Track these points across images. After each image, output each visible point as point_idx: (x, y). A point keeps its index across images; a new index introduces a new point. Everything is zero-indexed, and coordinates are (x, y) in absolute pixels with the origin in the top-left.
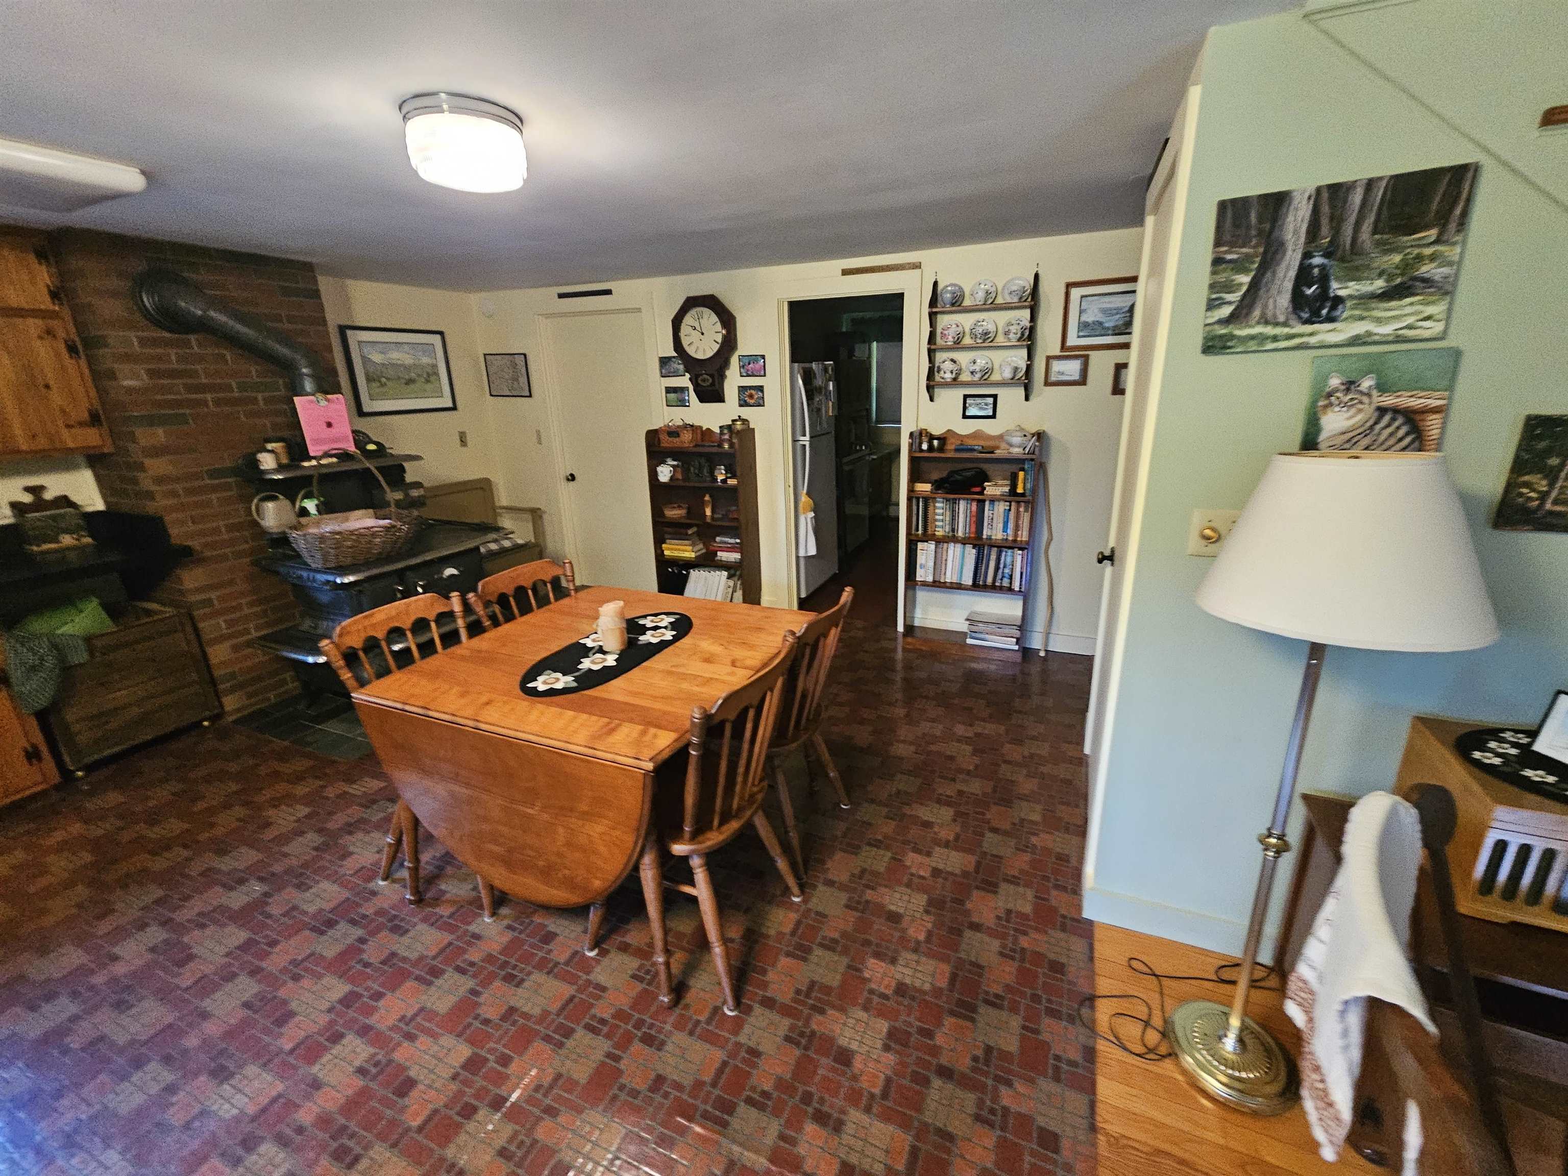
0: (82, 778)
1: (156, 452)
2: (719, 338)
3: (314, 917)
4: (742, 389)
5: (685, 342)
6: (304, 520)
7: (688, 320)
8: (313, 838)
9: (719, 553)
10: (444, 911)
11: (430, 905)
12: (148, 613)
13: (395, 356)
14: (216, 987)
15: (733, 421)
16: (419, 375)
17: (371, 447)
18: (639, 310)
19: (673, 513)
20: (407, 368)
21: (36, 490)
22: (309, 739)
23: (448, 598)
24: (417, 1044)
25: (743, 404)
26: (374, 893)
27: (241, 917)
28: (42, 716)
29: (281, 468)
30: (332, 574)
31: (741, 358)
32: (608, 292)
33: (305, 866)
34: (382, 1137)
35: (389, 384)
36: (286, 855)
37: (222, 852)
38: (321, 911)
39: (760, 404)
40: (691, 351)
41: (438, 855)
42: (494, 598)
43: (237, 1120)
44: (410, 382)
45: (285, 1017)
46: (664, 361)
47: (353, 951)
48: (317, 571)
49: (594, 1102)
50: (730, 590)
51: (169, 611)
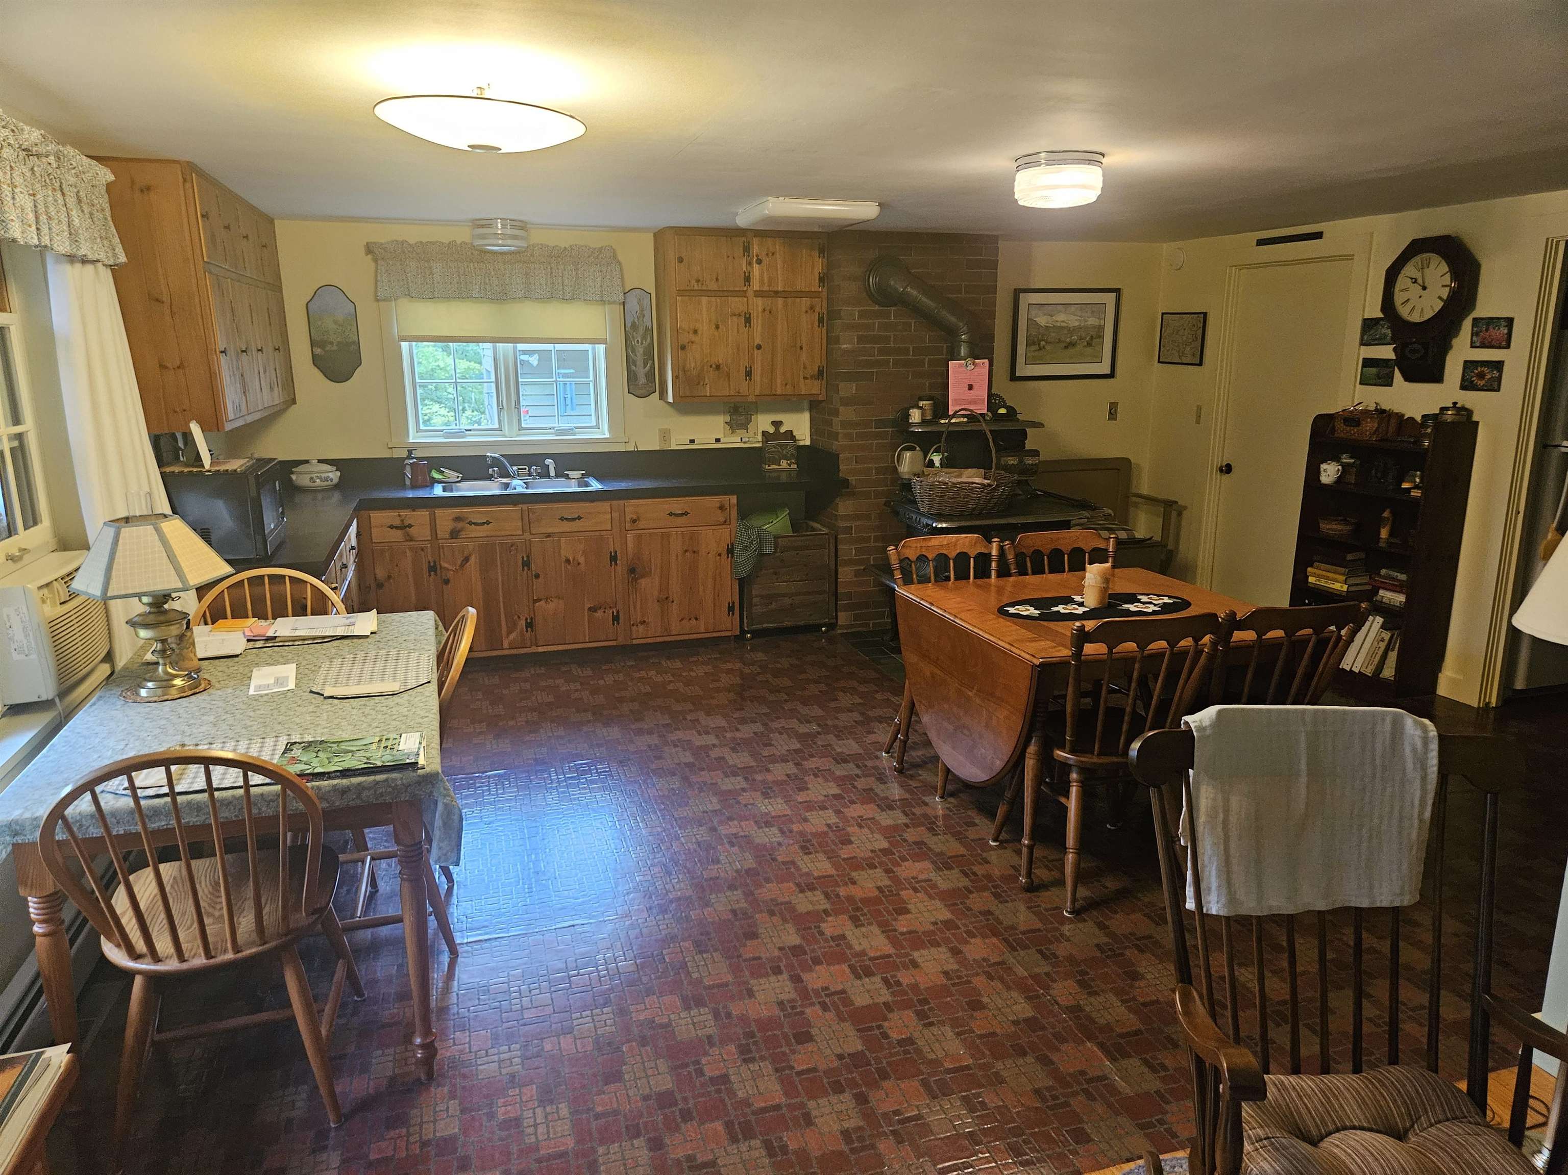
0: (748, 640)
1: (846, 402)
2: (1445, 293)
3: (838, 754)
4: (1469, 365)
5: (1399, 298)
6: (927, 470)
7: (1410, 270)
8: (856, 716)
9: (1381, 592)
10: (914, 784)
11: (907, 777)
12: (813, 529)
13: (1061, 318)
14: (777, 762)
15: (1443, 409)
16: (1081, 338)
17: (1002, 411)
18: (1350, 257)
19: (1330, 527)
20: (1071, 331)
21: (777, 424)
22: (882, 661)
23: (990, 542)
24: (863, 830)
25: (1467, 385)
26: (877, 757)
27: (802, 738)
28: (742, 582)
29: (924, 422)
30: (932, 519)
31: (1474, 319)
32: (1318, 235)
33: (845, 727)
34: (825, 852)
35: (1048, 348)
36: (837, 718)
37: (804, 704)
38: (842, 753)
39: (1494, 386)
40: (1404, 312)
41: (928, 755)
42: (1028, 552)
43: (766, 814)
44: (1072, 344)
45: (803, 788)
46: (1369, 325)
47: (851, 778)
48: (922, 514)
49: (942, 899)
50: (1383, 645)
51: (825, 530)
